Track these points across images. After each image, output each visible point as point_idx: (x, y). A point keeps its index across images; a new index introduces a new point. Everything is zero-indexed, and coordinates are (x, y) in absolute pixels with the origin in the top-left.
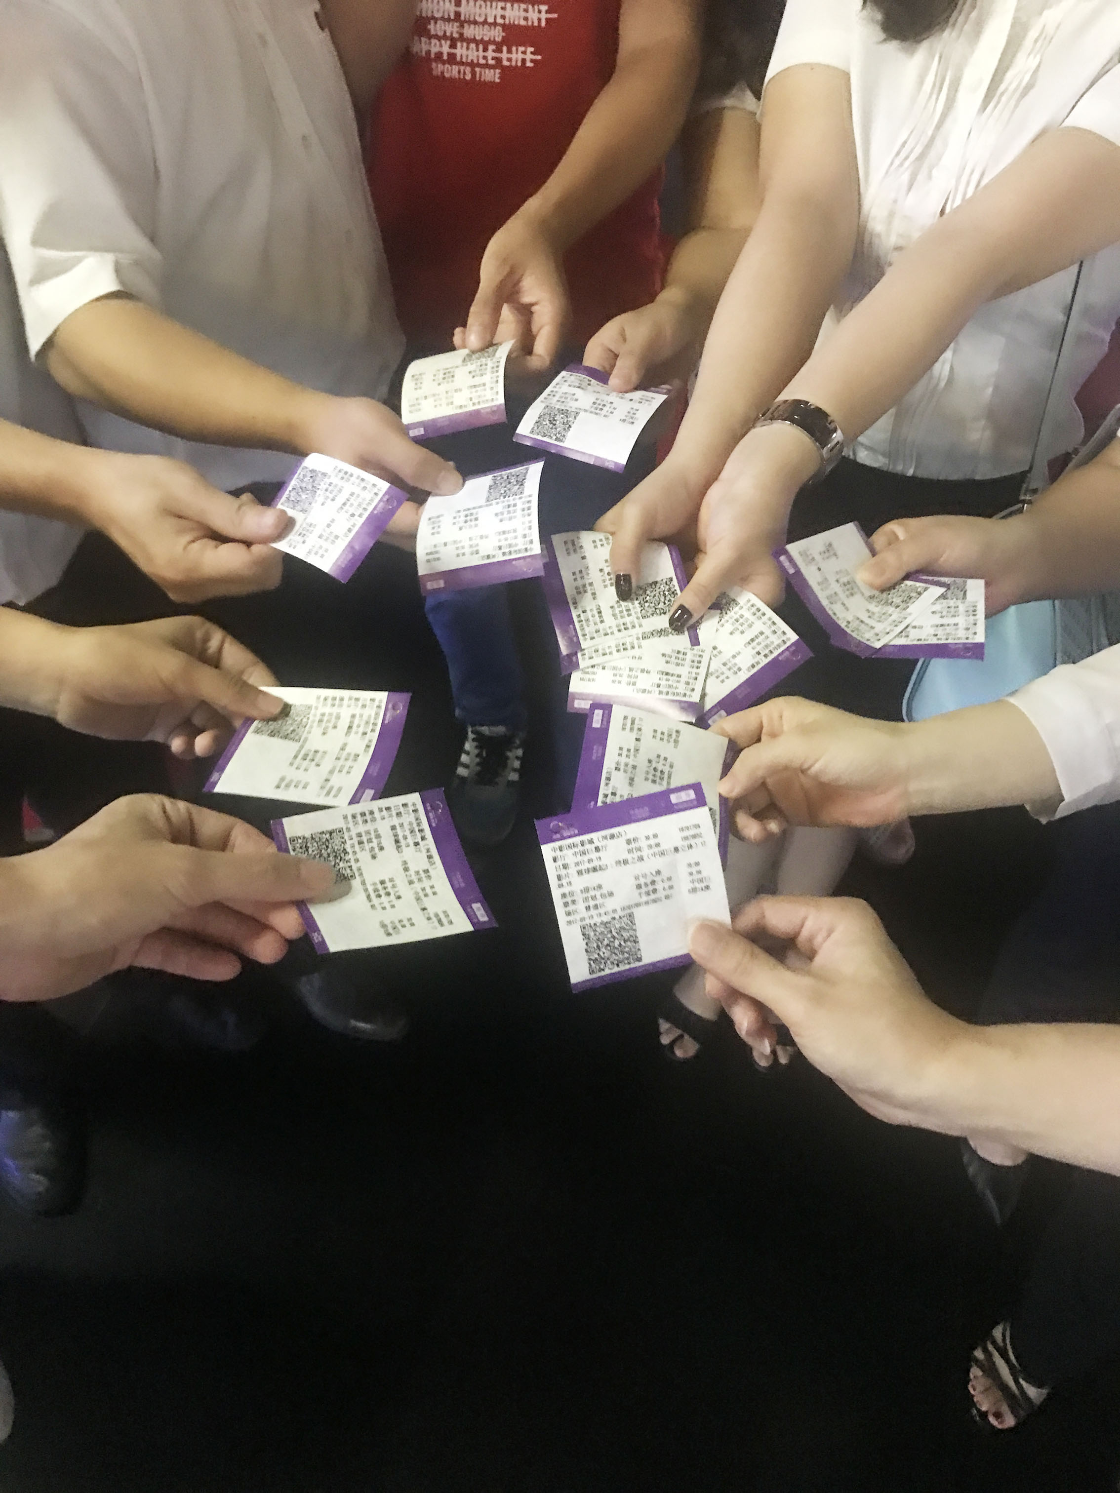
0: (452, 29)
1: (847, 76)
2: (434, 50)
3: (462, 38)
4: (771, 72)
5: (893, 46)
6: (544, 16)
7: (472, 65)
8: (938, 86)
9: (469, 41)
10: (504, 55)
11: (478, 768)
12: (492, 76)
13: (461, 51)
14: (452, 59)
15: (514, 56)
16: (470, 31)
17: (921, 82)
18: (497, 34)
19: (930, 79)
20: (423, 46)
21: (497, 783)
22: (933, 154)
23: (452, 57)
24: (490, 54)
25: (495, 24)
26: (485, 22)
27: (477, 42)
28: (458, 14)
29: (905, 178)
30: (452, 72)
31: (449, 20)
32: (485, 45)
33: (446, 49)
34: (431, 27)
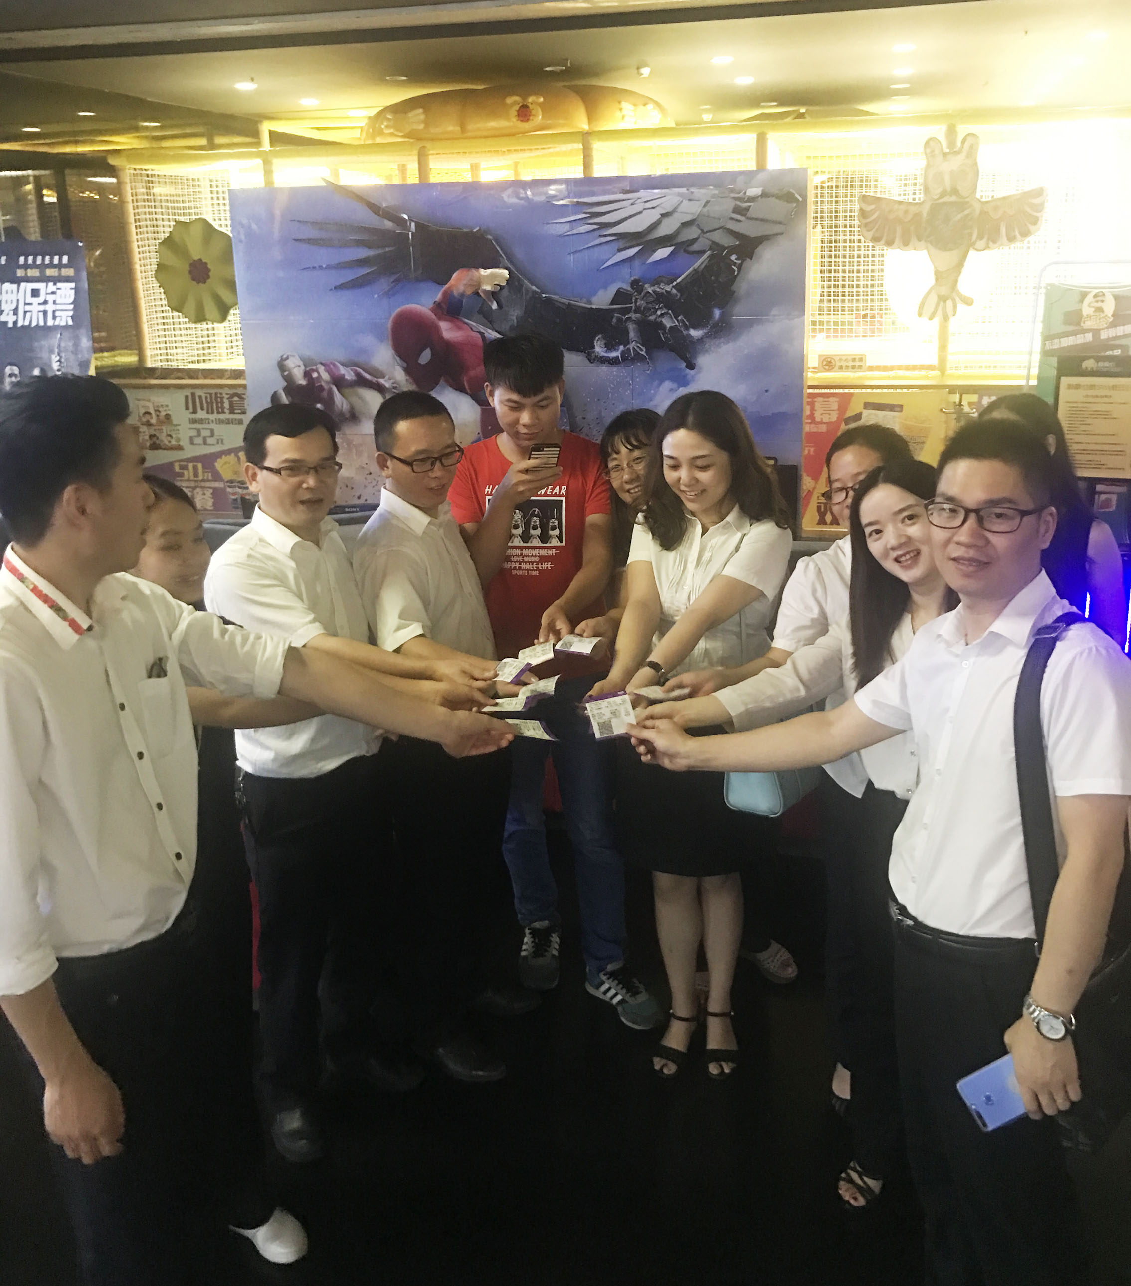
0: (520, 559)
1: (651, 563)
2: (513, 566)
3: (523, 561)
4: (628, 563)
5: (665, 552)
6: (554, 552)
7: (528, 570)
8: (681, 562)
9: (526, 563)
10: (540, 566)
11: (533, 950)
12: (536, 573)
13: (523, 566)
14: (520, 569)
15: (543, 566)
16: (526, 559)
17: (675, 562)
18: (537, 559)
19: (677, 561)
20: (507, 566)
21: (545, 956)
22: (682, 582)
23: (520, 568)
24: (534, 566)
25: (536, 556)
26: (532, 556)
27: (529, 562)
28: (522, 554)
29: (674, 590)
30: (520, 573)
31: (518, 556)
32: (532, 563)
33: (517, 565)
34: (512, 559)
